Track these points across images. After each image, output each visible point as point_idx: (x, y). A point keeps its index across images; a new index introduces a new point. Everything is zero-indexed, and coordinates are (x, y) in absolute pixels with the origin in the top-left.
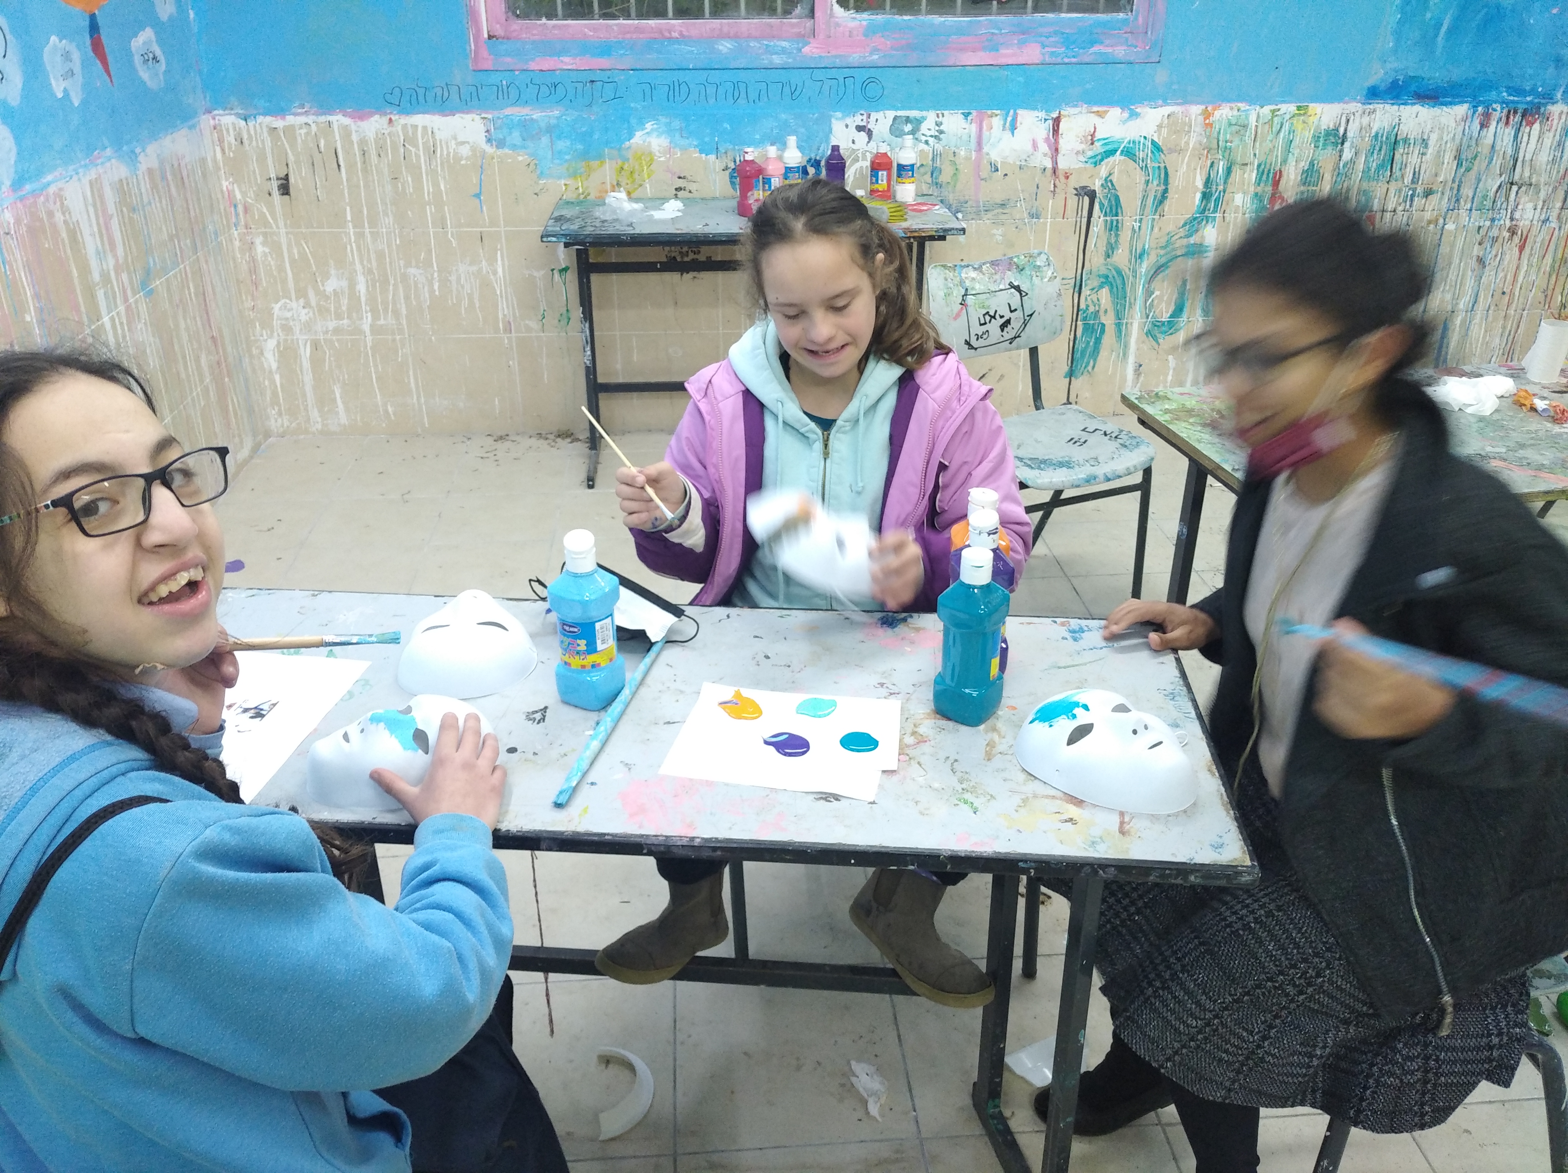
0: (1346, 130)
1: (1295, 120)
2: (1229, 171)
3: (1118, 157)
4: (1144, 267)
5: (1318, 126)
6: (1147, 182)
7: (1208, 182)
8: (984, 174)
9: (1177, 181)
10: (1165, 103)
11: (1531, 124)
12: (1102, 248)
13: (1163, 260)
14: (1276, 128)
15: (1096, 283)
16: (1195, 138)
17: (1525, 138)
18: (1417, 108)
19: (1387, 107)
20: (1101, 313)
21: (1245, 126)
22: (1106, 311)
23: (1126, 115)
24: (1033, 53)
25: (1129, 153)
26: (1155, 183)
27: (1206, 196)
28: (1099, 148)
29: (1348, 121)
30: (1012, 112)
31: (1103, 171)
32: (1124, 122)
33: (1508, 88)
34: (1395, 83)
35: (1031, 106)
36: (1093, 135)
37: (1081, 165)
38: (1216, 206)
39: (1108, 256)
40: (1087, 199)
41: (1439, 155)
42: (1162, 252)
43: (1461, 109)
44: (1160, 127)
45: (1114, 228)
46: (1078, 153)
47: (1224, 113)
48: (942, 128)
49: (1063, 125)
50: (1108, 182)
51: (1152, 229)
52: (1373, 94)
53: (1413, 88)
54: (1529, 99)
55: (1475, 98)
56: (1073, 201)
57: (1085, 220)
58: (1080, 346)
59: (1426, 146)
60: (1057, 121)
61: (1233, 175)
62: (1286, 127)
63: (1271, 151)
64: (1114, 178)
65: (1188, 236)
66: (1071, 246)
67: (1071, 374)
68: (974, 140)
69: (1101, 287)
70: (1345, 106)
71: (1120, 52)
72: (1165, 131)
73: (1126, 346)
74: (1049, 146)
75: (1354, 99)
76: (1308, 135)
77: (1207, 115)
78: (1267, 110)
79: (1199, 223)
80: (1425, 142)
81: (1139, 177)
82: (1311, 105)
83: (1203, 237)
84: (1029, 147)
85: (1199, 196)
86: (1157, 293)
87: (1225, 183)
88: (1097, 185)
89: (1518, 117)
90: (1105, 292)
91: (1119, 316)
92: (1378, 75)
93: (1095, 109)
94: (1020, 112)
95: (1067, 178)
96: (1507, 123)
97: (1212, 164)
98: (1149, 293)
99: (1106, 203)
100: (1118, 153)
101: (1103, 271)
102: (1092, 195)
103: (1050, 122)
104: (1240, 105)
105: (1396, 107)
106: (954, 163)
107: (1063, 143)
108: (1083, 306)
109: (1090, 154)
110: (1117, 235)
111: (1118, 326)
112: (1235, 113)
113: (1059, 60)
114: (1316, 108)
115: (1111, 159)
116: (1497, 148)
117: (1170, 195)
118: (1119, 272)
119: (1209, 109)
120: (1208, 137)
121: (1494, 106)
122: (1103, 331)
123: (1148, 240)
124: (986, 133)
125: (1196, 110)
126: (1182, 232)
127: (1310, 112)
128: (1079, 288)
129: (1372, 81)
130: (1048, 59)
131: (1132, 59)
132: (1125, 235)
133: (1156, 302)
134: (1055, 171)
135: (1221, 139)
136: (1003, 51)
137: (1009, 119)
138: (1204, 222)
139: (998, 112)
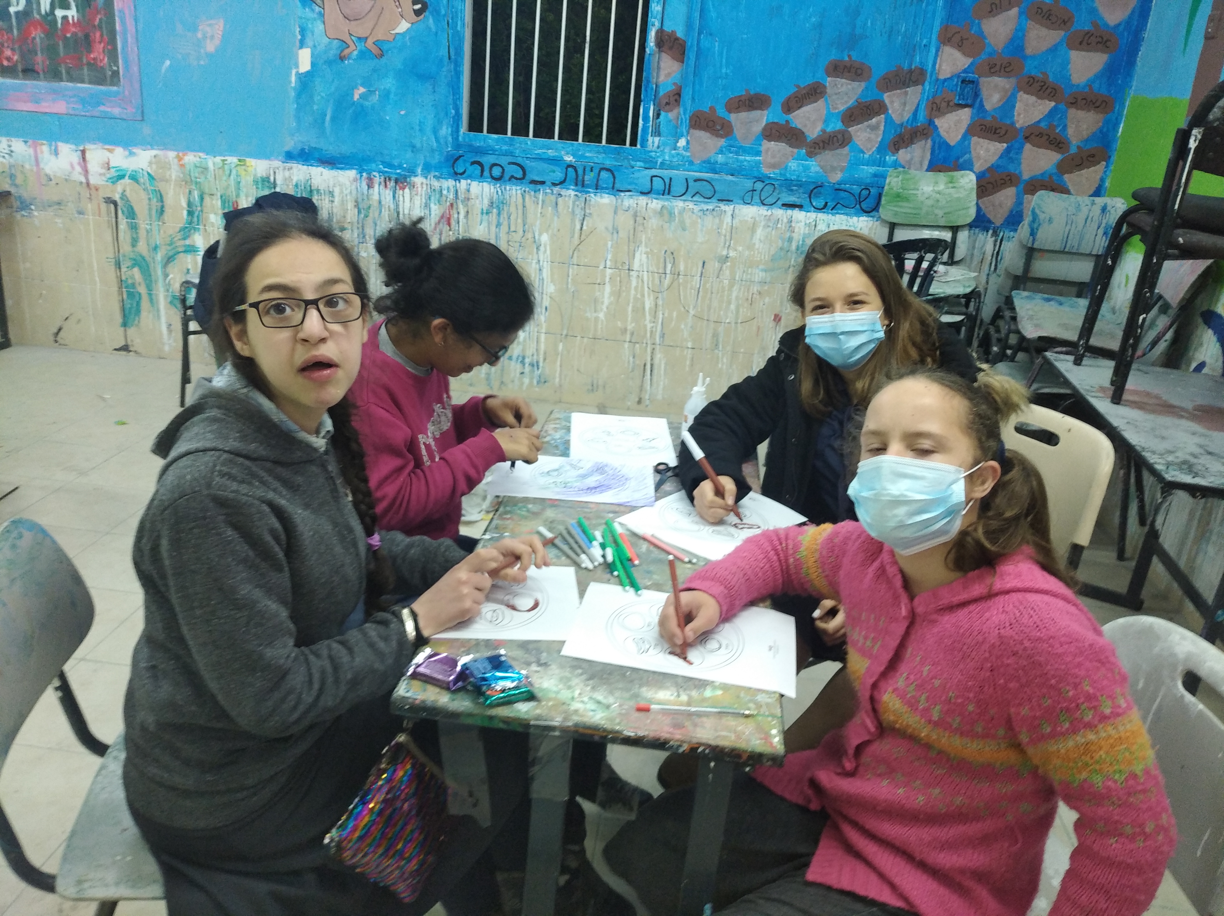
0: (275, 179)
1: (239, 168)
2: (202, 199)
3: (126, 180)
4: (159, 257)
5: (255, 175)
6: (150, 199)
7: (189, 204)
8: (44, 182)
9: (169, 200)
10: (152, 149)
11: (403, 189)
12: (129, 240)
13: (171, 254)
14: (227, 172)
15: (129, 264)
16: (174, 173)
17: (401, 198)
18: (320, 169)
19: (300, 166)
20: (137, 285)
21: (206, 169)
22: (139, 284)
23: (127, 153)
24: (61, 107)
25: (134, 178)
26: (155, 200)
27: (190, 213)
28: (113, 173)
29: (275, 173)
30: (53, 143)
31: (119, 187)
32: (126, 157)
33: (383, 163)
34: (303, 150)
35: (67, 141)
36: (108, 164)
37: (104, 183)
38: (198, 221)
39: (133, 246)
40: (112, 206)
41: (343, 202)
42: (169, 248)
43: (352, 173)
44: (150, 163)
45: (134, 227)
46: (101, 174)
47: (190, 158)
48: (12, 148)
49: (88, 155)
50: (123, 196)
51: (159, 231)
52: (290, 156)
53: (317, 155)
54: (398, 171)
55: (361, 166)
56: (103, 206)
57: (114, 220)
58: (128, 306)
59: (333, 196)
60: (83, 152)
61: (205, 200)
62: (234, 172)
63: (228, 187)
64: (128, 193)
65: (184, 239)
66: (108, 236)
67: (125, 325)
68: (33, 159)
69: (133, 266)
70: (271, 162)
71: (116, 111)
72: (154, 166)
73: (158, 310)
74: (81, 167)
75: (277, 159)
76: (250, 179)
77: (180, 159)
78: (218, 159)
79: (189, 231)
80: (331, 193)
81: (143, 195)
82: (247, 159)
83: (194, 241)
84: (68, 167)
85: (185, 213)
86: (171, 276)
87: (201, 205)
88: (117, 197)
89: (392, 183)
90: (136, 270)
91: (149, 288)
92: (290, 144)
93: (107, 147)
94: (60, 144)
95: (97, 190)
96: (386, 186)
97: (190, 191)
98: (166, 276)
99: (125, 209)
100: (127, 177)
101: (132, 256)
102: (115, 203)
103: (79, 153)
104: (201, 154)
105: (305, 167)
106: (22, 172)
107: (90, 166)
108: (124, 278)
109: (108, 176)
110: (137, 233)
111: (150, 295)
112: (198, 159)
113: (77, 113)
114: (251, 162)
115: (122, 181)
116: (383, 203)
117: (167, 209)
118: (143, 258)
119: (181, 154)
120: (183, 173)
121: (374, 173)
122: (140, 299)
123: (158, 239)
124: (40, 156)
125: (172, 154)
126: (179, 236)
127: (248, 164)
128: (118, 265)
129: (287, 148)
130: (71, 112)
131: (125, 117)
132: (142, 233)
133: (172, 282)
134: (88, 184)
135: (192, 175)
136: (44, 104)
137: (53, 148)
138: (192, 231)
139: (45, 142)
